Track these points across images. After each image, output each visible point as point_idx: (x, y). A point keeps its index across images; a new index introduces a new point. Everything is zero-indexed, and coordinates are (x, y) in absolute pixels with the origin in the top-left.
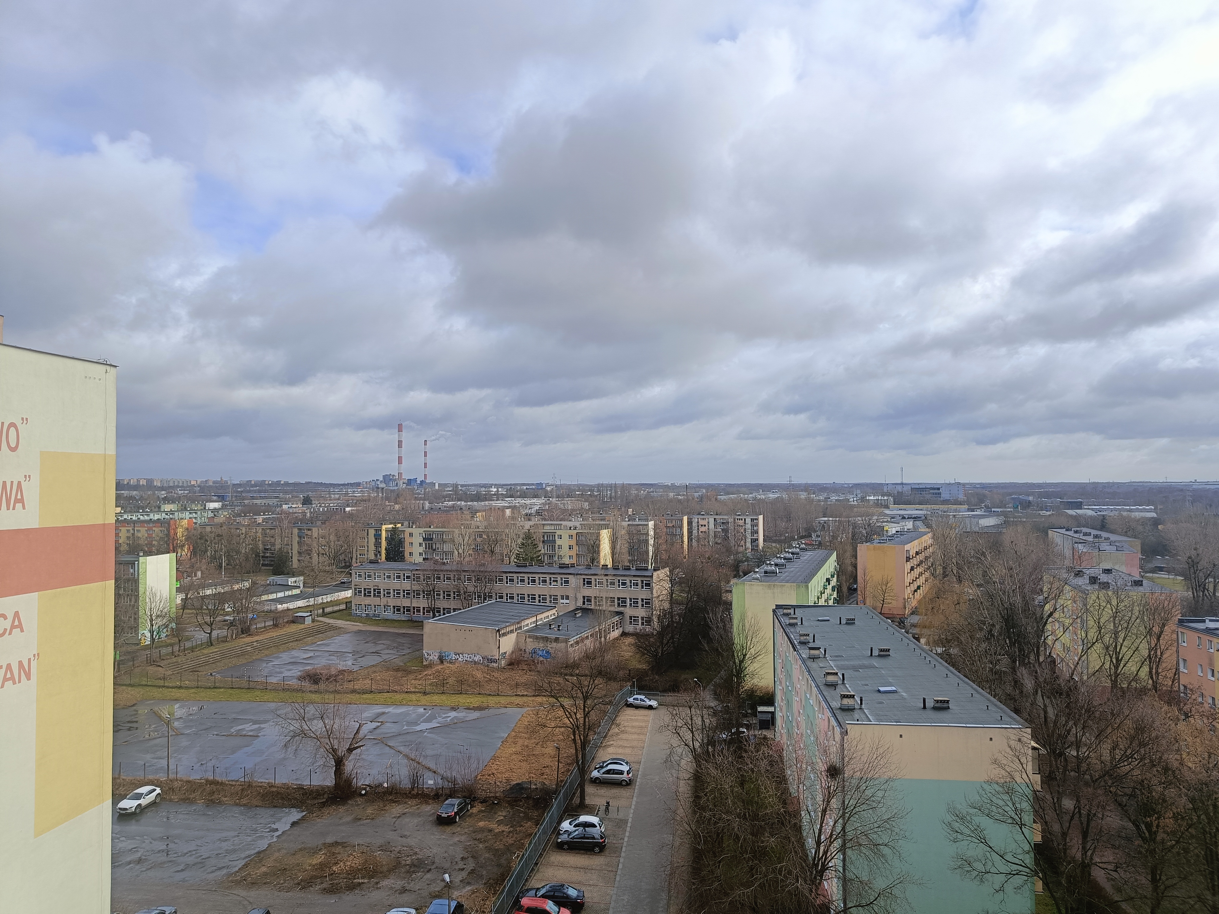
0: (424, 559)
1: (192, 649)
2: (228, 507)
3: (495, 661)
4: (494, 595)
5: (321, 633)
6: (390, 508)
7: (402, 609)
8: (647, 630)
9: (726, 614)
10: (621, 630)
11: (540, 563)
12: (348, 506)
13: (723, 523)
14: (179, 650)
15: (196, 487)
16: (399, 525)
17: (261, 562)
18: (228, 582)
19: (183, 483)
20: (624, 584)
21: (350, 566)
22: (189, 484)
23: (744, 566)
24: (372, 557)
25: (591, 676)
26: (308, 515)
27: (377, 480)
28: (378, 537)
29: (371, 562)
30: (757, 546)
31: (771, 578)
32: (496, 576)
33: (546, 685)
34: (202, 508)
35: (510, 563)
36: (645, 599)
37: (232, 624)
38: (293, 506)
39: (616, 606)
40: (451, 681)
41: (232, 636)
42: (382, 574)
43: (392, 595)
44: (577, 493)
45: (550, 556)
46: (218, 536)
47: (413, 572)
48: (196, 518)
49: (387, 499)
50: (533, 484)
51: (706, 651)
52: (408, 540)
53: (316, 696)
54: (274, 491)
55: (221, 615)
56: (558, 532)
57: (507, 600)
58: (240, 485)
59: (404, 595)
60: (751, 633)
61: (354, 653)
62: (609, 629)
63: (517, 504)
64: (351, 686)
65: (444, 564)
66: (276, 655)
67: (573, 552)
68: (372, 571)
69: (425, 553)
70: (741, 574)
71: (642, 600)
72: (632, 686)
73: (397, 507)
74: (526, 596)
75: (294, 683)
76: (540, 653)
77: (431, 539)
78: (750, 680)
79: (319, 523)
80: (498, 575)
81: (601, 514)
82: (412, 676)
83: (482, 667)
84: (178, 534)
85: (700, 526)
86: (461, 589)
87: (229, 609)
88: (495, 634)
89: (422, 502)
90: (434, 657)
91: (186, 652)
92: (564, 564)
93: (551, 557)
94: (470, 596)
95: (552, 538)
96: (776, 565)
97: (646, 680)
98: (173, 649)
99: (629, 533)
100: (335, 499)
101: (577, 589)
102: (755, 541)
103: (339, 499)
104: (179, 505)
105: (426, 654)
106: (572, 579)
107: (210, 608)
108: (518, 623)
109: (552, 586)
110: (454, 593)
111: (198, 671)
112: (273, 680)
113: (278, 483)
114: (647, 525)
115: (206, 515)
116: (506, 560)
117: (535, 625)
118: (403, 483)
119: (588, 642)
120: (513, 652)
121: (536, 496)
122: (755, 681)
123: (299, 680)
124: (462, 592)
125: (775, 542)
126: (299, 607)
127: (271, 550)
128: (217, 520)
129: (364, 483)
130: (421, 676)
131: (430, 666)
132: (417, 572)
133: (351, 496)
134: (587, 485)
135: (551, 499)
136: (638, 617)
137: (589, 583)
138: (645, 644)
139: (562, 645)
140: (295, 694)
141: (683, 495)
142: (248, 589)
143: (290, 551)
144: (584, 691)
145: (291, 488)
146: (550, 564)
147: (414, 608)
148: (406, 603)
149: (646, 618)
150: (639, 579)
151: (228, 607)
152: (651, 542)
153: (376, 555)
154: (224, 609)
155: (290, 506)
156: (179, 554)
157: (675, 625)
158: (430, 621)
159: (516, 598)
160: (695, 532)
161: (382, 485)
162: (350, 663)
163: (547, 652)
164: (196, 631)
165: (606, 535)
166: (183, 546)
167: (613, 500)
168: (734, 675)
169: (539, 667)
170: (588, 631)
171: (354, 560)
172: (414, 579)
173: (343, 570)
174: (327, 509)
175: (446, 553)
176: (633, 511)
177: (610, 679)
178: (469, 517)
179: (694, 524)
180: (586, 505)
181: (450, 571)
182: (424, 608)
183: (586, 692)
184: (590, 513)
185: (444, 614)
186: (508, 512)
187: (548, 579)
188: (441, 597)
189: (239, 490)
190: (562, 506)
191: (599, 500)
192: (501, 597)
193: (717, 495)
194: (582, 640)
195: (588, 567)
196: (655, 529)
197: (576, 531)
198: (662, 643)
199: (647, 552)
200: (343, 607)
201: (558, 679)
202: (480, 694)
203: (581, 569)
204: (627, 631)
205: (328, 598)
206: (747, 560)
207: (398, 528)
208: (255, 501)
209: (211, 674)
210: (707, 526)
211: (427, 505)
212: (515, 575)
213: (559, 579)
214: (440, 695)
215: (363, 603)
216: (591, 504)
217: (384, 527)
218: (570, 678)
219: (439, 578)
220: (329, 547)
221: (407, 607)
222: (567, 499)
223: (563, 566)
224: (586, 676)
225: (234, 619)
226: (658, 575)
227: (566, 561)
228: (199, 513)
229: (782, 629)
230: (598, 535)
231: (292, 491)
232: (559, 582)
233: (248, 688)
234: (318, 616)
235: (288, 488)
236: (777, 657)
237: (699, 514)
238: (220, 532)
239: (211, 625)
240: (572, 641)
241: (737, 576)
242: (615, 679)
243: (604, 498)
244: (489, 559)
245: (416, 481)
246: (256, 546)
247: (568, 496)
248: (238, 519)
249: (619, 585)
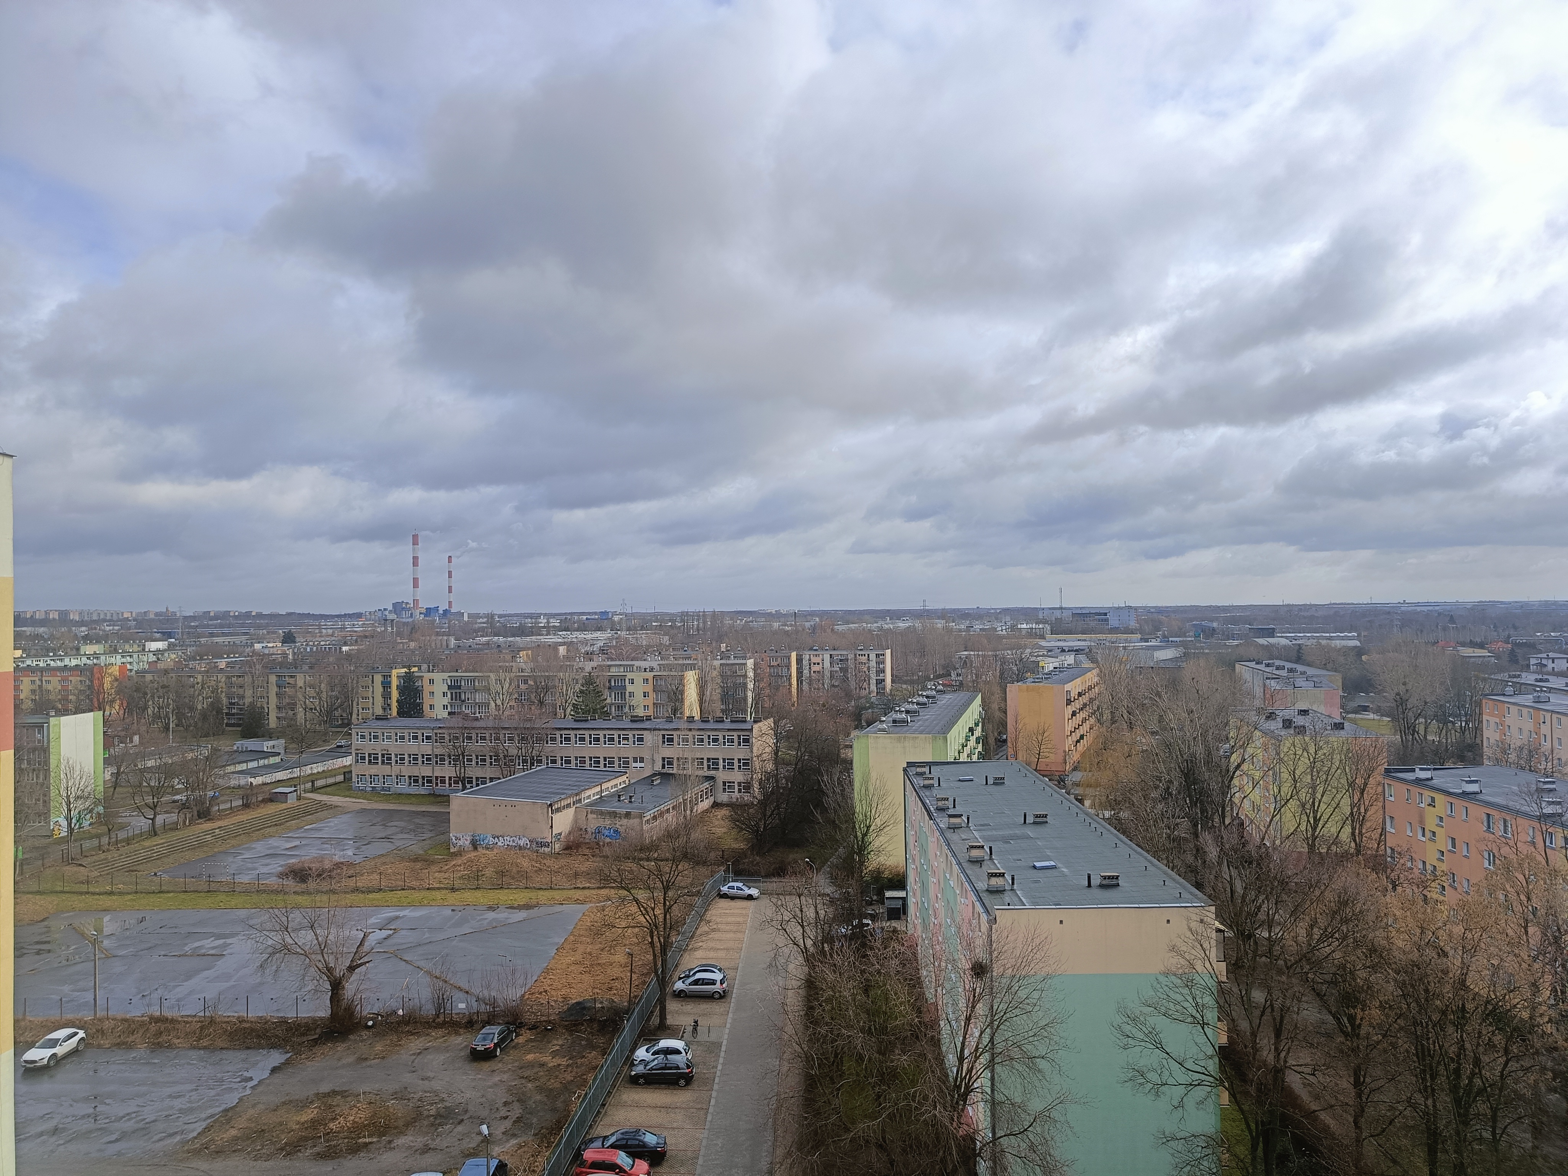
0: (449, 713)
1: (128, 841)
2: (178, 648)
3: (547, 845)
5: (310, 815)
6: (403, 646)
7: (420, 780)
8: (746, 799)
9: (845, 775)
10: (712, 799)
11: (605, 715)
12: (345, 644)
13: (841, 660)
14: (109, 843)
15: (130, 621)
17: (225, 721)
18: (177, 749)
19: (112, 616)
20: (715, 740)
21: (349, 724)
22: (121, 617)
23: (867, 714)
24: (379, 711)
25: (674, 861)
26: (290, 657)
27: (385, 610)
28: (386, 685)
29: (378, 718)
30: (884, 689)
31: (901, 728)
32: (547, 735)
33: (614, 874)
34: (140, 649)
35: (565, 716)
36: (743, 760)
37: (184, 806)
38: (270, 645)
39: (706, 769)
40: (489, 872)
41: (184, 822)
42: (393, 735)
43: (406, 761)
44: (654, 624)
45: (618, 706)
46: (163, 687)
47: (435, 731)
48: (130, 663)
49: (399, 634)
50: (595, 613)
51: (819, 823)
52: (427, 688)
53: (304, 898)
54: (242, 625)
55: (168, 794)
56: (629, 676)
57: (562, 765)
58: (193, 618)
59: (423, 761)
60: (875, 798)
61: (356, 839)
62: (697, 799)
63: (573, 640)
64: (351, 883)
65: (477, 719)
66: (247, 845)
67: (649, 701)
68: (379, 731)
69: (451, 706)
70: (864, 724)
71: (739, 760)
72: (727, 871)
73: (412, 645)
74: (587, 759)
75: (273, 881)
76: (607, 833)
77: (459, 687)
78: (875, 858)
79: (306, 667)
80: (549, 733)
81: (686, 651)
82: (434, 868)
83: (530, 853)
84: (105, 685)
85: (812, 665)
86: (501, 751)
87: (180, 786)
88: (546, 810)
89: (445, 638)
90: (465, 842)
91: (119, 845)
92: (637, 716)
93: (620, 707)
94: (512, 761)
95: (622, 683)
96: (907, 712)
97: (744, 863)
98: (100, 842)
99: (722, 675)
100: (328, 636)
101: (655, 748)
102: (880, 682)
103: (332, 635)
104: (107, 646)
105: (454, 838)
106: (647, 735)
107: (152, 784)
108: (577, 795)
109: (621, 746)
110: (491, 757)
111: (136, 871)
112: (245, 879)
113: (248, 615)
114: (745, 664)
115: (145, 659)
116: (560, 712)
117: (599, 796)
118: (420, 613)
119: (669, 817)
120: (570, 833)
121: (599, 629)
122: (882, 859)
123: (280, 878)
124: (501, 756)
125: (905, 683)
126: (278, 781)
127: (238, 705)
128: (161, 666)
129: (367, 613)
130: (447, 867)
131: (459, 854)
132: (440, 731)
133: (350, 631)
134: (667, 614)
135: (619, 632)
136: (734, 783)
137: (671, 740)
138: (744, 817)
139: (635, 822)
140: (273, 897)
141: (791, 625)
142: (207, 758)
143: (265, 706)
144: (664, 880)
145: (266, 621)
146: (619, 718)
147: (437, 778)
148: (426, 771)
149: (743, 783)
150: (735, 734)
151: (178, 783)
152: (751, 686)
153: (384, 709)
154: (173, 787)
155: (264, 645)
156: (107, 713)
157: (781, 791)
158: (458, 794)
159: (573, 762)
160: (806, 672)
161: (393, 616)
162: (350, 853)
163: (616, 831)
164: (133, 816)
165: (692, 678)
166: (112, 701)
167: (701, 632)
168: (855, 852)
169: (607, 850)
170: (669, 803)
171: (354, 716)
172: (436, 739)
173: (339, 730)
174: (317, 649)
175: (479, 705)
176: (727, 646)
177: (698, 864)
178: (508, 657)
179: (805, 663)
180: (666, 640)
181: (485, 729)
182: (450, 778)
183: (667, 881)
184: (671, 650)
185: (477, 785)
186: (562, 650)
187: (616, 737)
188: (474, 763)
189: (192, 624)
190: (634, 641)
191: (683, 634)
192: (554, 762)
193: (834, 625)
194: (662, 814)
195: (669, 720)
196: (755, 670)
197: (653, 674)
198: (765, 816)
199: (745, 699)
200: (340, 778)
201: (630, 865)
202: (527, 888)
203: (660, 723)
204: (719, 801)
205: (317, 768)
206: (872, 705)
207: (413, 672)
208: (216, 639)
209: (155, 874)
210: (821, 664)
211: (453, 642)
212: (572, 733)
213: (631, 736)
214: (474, 891)
215: (367, 773)
216: (672, 638)
217: (394, 672)
218: (646, 863)
219: (470, 738)
220: (320, 699)
221: (427, 777)
222: (641, 632)
223: (635, 719)
224: (667, 860)
225: (187, 799)
226: (760, 727)
227: (640, 712)
228: (135, 656)
229: (914, 793)
230: (681, 679)
231: (267, 625)
232: (631, 740)
233: (209, 891)
234: (305, 791)
235: (262, 621)
236: (909, 828)
237: (811, 649)
238: (164, 680)
239: (154, 807)
240: (648, 816)
241: (859, 727)
242: (704, 863)
243: (688, 629)
244: (538, 712)
245: (438, 610)
246: (218, 700)
247: (642, 628)
248: (191, 664)
249: (709, 742)
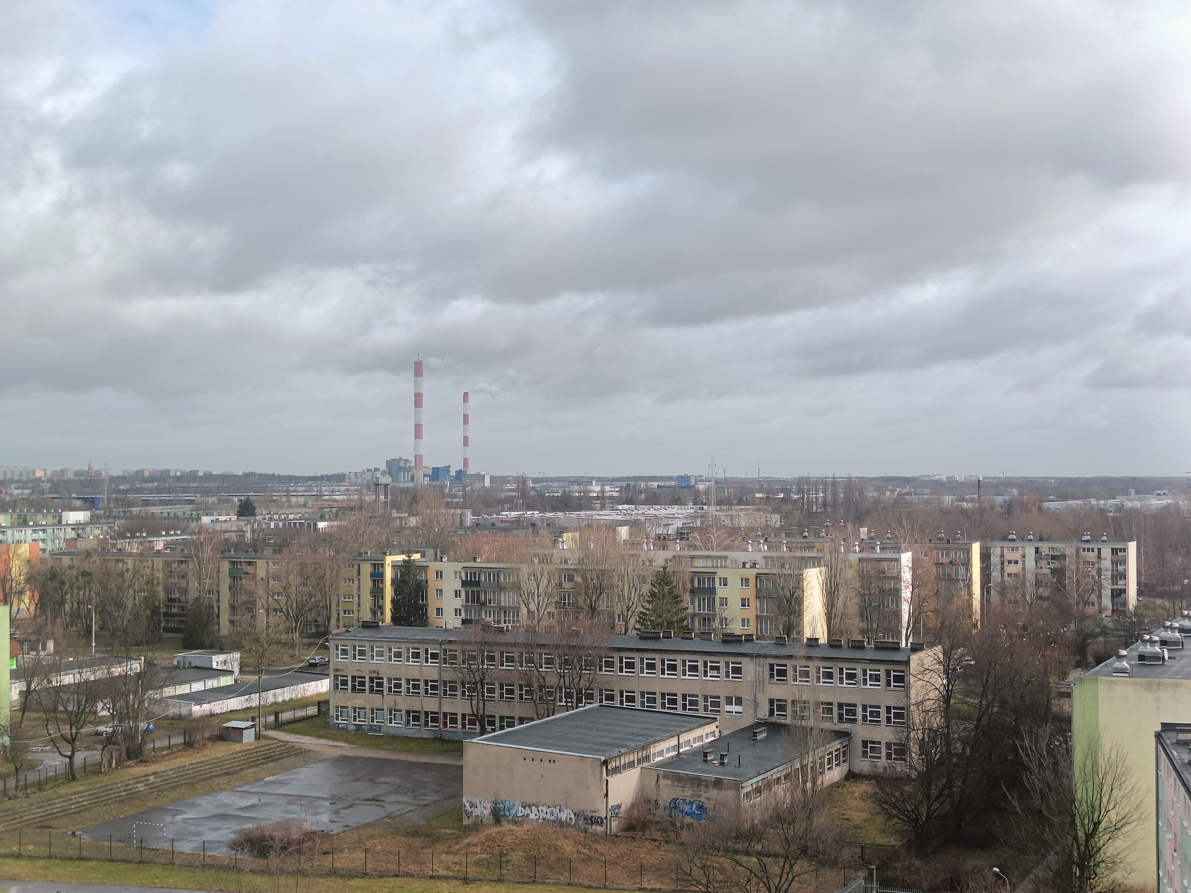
0: (464, 622)
1: (40, 785)
2: (103, 520)
3: (599, 821)
4: (596, 694)
5: (273, 761)
6: (401, 523)
7: (422, 718)
8: (899, 769)
9: (1058, 740)
10: (845, 767)
11: (686, 633)
12: (322, 518)
13: (1054, 557)
14: (17, 787)
15: (43, 482)
16: (416, 556)
17: (163, 625)
18: (101, 662)
19: (21, 475)
20: (851, 676)
21: (326, 633)
22: (32, 477)
23: (1097, 644)
24: (367, 616)
25: (787, 857)
26: (248, 535)
27: (376, 470)
28: (377, 577)
29: (366, 626)
30: (1125, 604)
31: (1150, 669)
32: (601, 658)
33: (697, 872)
34: (56, 521)
35: (626, 631)
36: (895, 708)
37: (109, 740)
38: (222, 518)
39: (836, 720)
40: (516, 857)
41: (110, 763)
42: (385, 650)
43: (403, 689)
44: (758, 495)
45: (704, 619)
46: (85, 574)
47: (444, 647)
48: (44, 540)
49: (396, 505)
50: (670, 478)
51: (1016, 813)
52: (433, 584)
53: (264, 880)
54: (185, 490)
55: (90, 723)
56: (721, 573)
57: (622, 702)
58: (123, 479)
59: (426, 690)
60: (1109, 779)
61: (334, 799)
62: (822, 766)
63: (639, 517)
64: (327, 862)
65: (501, 630)
66: (190, 801)
67: (750, 613)
68: (367, 644)
69: (466, 611)
70: (1091, 659)
71: (888, 709)
72: (869, 878)
73: (413, 521)
74: (658, 697)
75: (223, 853)
76: (687, 808)
77: (477, 584)
78: (1106, 873)
79: (268, 551)
80: (603, 655)
81: (805, 537)
82: (441, 847)
83: (575, 833)
84: (13, 570)
85: (1006, 564)
86: (535, 679)
87: (105, 713)
88: (598, 770)
89: (459, 511)
90: (483, 810)
91: (29, 791)
92: (732, 635)
93: (707, 620)
94: (550, 694)
95: (709, 584)
96: (1164, 643)
97: (896, 868)
98: (5, 785)
99: (862, 575)
100: (298, 506)
101: (758, 685)
102: (1119, 594)
103: (305, 506)
104: (15, 516)
105: (468, 805)
106: (748, 666)
107: (70, 708)
108: (644, 748)
109: (709, 678)
110: (521, 687)
111: (49, 827)
112: (186, 847)
113: (193, 476)
114: (898, 560)
115: (62, 534)
116: (620, 624)
117: (675, 753)
118: (425, 476)
119: (779, 790)
120: (633, 806)
121: (677, 501)
122: (1118, 875)
123: (232, 848)
124: (536, 686)
125: (1161, 595)
126: (232, 711)
127: (180, 601)
128: (81, 545)
129: (352, 475)
130: (457, 847)
131: (477, 826)
132: (450, 647)
133: (328, 500)
134: (778, 481)
135: (705, 507)
136: (879, 743)
137: (782, 673)
138: (895, 797)
139: (728, 795)
140: (224, 875)
141: (972, 500)
142: (139, 675)
143: (215, 605)
144: (772, 885)
145: (217, 485)
146: (705, 636)
147: (445, 715)
148: (431, 705)
149: (895, 744)
150: (882, 668)
151: (103, 709)
152: (906, 593)
153: (374, 613)
154: (95, 713)
155: (214, 518)
156: (15, 609)
157: (955, 760)
158: (475, 740)
159: (638, 699)
160: (995, 575)
161: (386, 480)
162: (325, 818)
163: (701, 807)
164: (45, 751)
165: (815, 578)
166: (21, 592)
167: (829, 509)
168: (1074, 862)
169: (685, 836)
170: (780, 768)
171: (333, 622)
172: (445, 659)
173: (312, 640)
174: (284, 524)
175: (505, 610)
176: (869, 532)
177: (822, 864)
178: (547, 541)
179: (995, 559)
180: (776, 520)
181: (514, 645)
182: (464, 716)
183: (776, 888)
184: (783, 535)
185: (502, 728)
186: (624, 532)
187: (700, 665)
188: (497, 695)
189: (122, 487)
190: (727, 522)
191: (802, 510)
192: (610, 698)
193: (1042, 501)
194: (769, 785)
195: (780, 642)
196: (914, 569)
197: (754, 572)
198: (929, 797)
199: (898, 615)
200: (313, 711)
201: (722, 860)
202: (570, 884)
203: (766, 646)
204: (857, 769)
205: (283, 695)
206: (1104, 632)
207: (414, 560)
208: (152, 509)
209: (73, 834)
210: (1020, 562)
211: (469, 518)
212: (637, 656)
213: (722, 665)
214: (494, 884)
215: (349, 704)
216: (785, 517)
217: (389, 560)
218: (744, 859)
219: (492, 658)
220: (288, 596)
221: (432, 713)
222: (738, 507)
223: (730, 639)
224: (776, 856)
225: (114, 731)
226: (921, 659)
227: (737, 628)
228: (49, 531)
229: (1174, 774)
230: (799, 580)
231: (219, 490)
232: (723, 670)
233: (141, 862)
234: (267, 727)
235: (212, 485)
236: (1164, 829)
237: (1005, 538)
238: (87, 566)
239: (72, 741)
240: (748, 786)
241: (1083, 664)
242: (834, 864)
243: (810, 506)
244: (588, 623)
245: (448, 471)
246: (154, 594)
247: (740, 502)
248: (121, 543)
249: (841, 679)
